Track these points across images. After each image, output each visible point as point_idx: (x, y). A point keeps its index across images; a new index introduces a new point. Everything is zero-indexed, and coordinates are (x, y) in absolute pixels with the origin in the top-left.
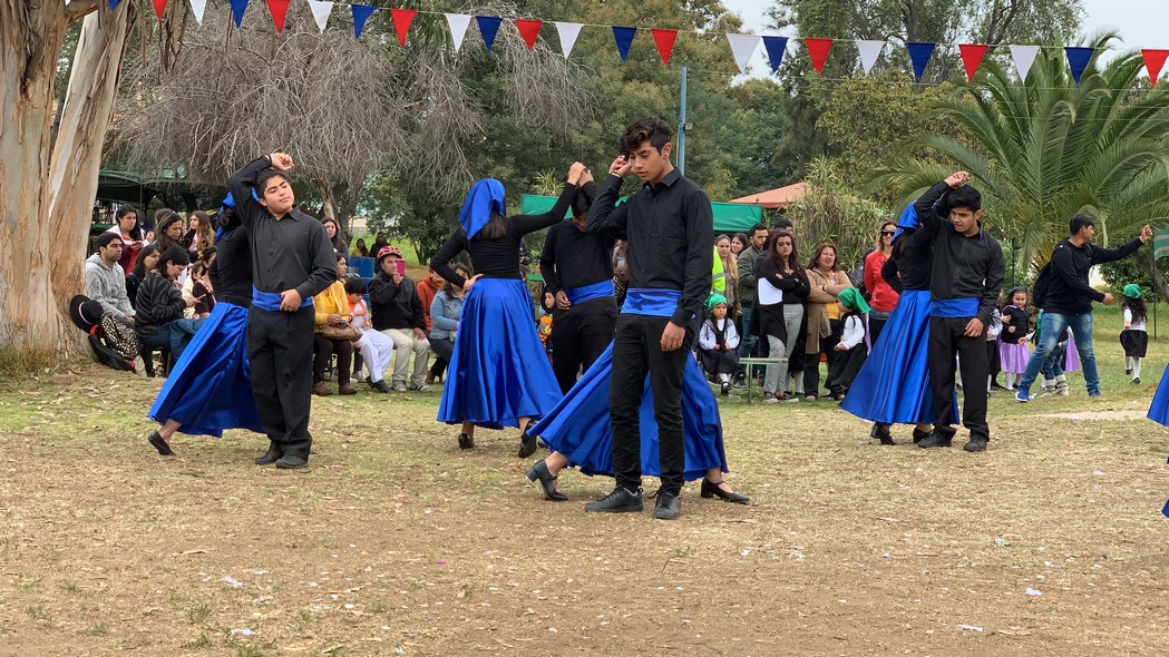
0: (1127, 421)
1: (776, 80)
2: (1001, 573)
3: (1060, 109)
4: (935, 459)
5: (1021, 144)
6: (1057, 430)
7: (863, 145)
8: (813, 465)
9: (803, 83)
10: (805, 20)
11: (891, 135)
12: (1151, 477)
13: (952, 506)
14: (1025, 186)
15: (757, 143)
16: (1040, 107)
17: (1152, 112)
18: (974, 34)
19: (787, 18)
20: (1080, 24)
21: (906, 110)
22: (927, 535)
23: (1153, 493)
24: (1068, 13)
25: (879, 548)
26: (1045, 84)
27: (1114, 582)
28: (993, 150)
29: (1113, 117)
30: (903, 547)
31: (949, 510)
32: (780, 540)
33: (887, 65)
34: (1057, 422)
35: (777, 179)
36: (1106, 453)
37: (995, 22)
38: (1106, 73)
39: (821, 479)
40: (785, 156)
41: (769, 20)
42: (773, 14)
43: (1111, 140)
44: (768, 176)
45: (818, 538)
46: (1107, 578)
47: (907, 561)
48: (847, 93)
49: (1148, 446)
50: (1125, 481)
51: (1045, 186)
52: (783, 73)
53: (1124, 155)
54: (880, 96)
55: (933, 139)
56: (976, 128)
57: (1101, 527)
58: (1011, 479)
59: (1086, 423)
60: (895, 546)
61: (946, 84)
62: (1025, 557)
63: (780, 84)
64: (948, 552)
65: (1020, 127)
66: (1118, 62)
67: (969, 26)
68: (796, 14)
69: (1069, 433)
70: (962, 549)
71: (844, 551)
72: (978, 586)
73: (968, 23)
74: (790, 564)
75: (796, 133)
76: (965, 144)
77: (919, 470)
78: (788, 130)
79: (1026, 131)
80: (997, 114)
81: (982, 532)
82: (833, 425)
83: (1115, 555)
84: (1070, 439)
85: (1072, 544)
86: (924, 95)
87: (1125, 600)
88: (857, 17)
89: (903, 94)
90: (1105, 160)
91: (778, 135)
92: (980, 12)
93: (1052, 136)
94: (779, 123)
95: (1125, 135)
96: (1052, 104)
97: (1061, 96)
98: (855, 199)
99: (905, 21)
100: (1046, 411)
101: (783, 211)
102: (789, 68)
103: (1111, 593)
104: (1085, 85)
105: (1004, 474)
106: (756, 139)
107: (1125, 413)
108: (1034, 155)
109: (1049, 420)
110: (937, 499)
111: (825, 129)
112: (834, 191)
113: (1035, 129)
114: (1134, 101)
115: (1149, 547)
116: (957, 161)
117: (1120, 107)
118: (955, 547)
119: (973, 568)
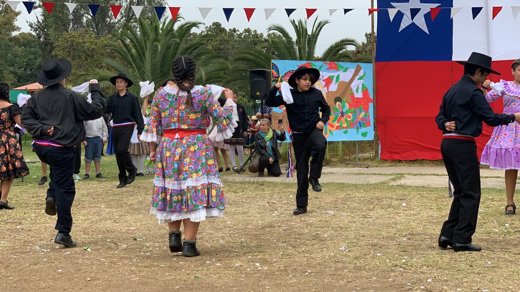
1: (34, 33)
3: (156, 46)
5: (142, 62)
7: (74, 62)
9: (47, 35)
11: (86, 58)
15: (26, 62)
17: (196, 48)
19: (37, 5)
21: (93, 47)
26: (152, 36)
28: (131, 64)
29: (180, 50)
33: (84, 27)
38: (177, 31)
44: (31, 77)
48: (66, 39)
52: (36, 30)
54: (81, 41)
55: (105, 60)
56: (123, 55)
61: (110, 36)
63: (36, 35)
65: (141, 54)
66: (182, 26)
75: (44, 57)
76: (119, 62)
78: (40, 56)
79: (144, 55)
80: (131, 49)
86: (100, 40)
89: (91, 40)
91: (35, 58)
92: (123, 4)
93: (154, 57)
94: (36, 53)
102: (39, 28)
104: (168, 37)
108: (148, 66)
114: (189, 43)
116: (116, 70)
117: (183, 46)
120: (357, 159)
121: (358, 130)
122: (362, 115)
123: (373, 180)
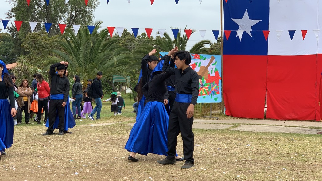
0: (106, 126)
1: (9, 33)
2: (71, 169)
3: (88, 43)
4: (54, 139)
5: (78, 52)
6: (87, 129)
7: (35, 52)
8: (19, 142)
9: (17, 34)
10: (17, 16)
11: (43, 49)
12: (111, 141)
13: (58, 151)
14: (79, 63)
15: (4, 51)
16: (83, 42)
17: (111, 44)
18: (65, 22)
19: (12, 15)
20: (93, 21)
21: (47, 42)
22: (51, 160)
23: (111, 145)
24: (90, 17)
25: (37, 165)
26: (84, 36)
27: (101, 169)
28: (70, 53)
29: (102, 45)
30: (44, 164)
31: (57, 152)
32: (8, 164)
33: (41, 30)
34: (87, 127)
35: (10, 61)
36: (100, 135)
37: (71, 19)
38: (100, 33)
39: (21, 146)
40: (12, 55)
41: (7, 16)
42: (8, 14)
43: (101, 51)
44: (7, 60)
45: (19, 163)
46: (99, 168)
47: (45, 168)
48: (30, 37)
49: (110, 132)
50: (105, 142)
51: (85, 63)
52: (11, 31)
53: (105, 55)
54: (39, 38)
55: (55, 50)
56: (66, 48)
57: (98, 154)
58: (75, 143)
59: (95, 127)
60: (42, 164)
61: (58, 35)
62: (77, 164)
63: (11, 34)
64: (57, 164)
65: (77, 48)
66: (103, 31)
67: (64, 20)
68: (15, 15)
69: (90, 130)
70: (60, 163)
71: (27, 166)
72: (65, 173)
73: (63, 19)
74: (11, 171)
75: (16, 48)
76: (63, 52)
77: (50, 142)
78: (13, 47)
79: (79, 48)
80: (72, 44)
81: (66, 158)
82: (25, 131)
83: (101, 162)
84: (91, 131)
85: (90, 160)
86: (51, 38)
87: (103, 174)
88: (32, 16)
89: (45, 38)
90: (100, 57)
91: (10, 49)
92: (67, 16)
93: (86, 50)
94: (10, 45)
95: (105, 50)
96: (86, 42)
97: (88, 39)
98: (32, 67)
99: (46, 18)
100: (85, 124)
101: (11, 70)
102: (13, 30)
103: (100, 172)
104: (94, 37)
105: (73, 142)
106: (4, 50)
107: (105, 124)
108: (81, 55)
109: (85, 126)
110: (54, 150)
111: (23, 47)
112: (26, 65)
113: (82, 48)
114: (107, 41)
115: (110, 159)
116: (61, 57)
117: (103, 43)
118: (59, 163)
119: (63, 168)
120: (211, 114)
121: (212, 96)
122: (215, 87)
123: (221, 127)
